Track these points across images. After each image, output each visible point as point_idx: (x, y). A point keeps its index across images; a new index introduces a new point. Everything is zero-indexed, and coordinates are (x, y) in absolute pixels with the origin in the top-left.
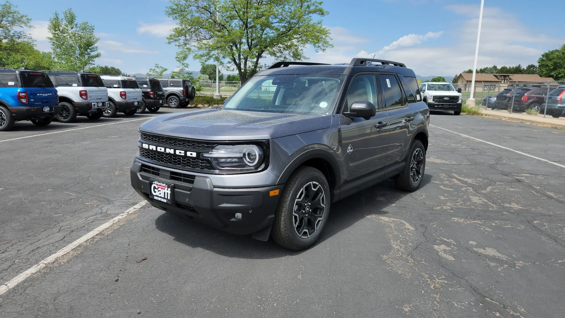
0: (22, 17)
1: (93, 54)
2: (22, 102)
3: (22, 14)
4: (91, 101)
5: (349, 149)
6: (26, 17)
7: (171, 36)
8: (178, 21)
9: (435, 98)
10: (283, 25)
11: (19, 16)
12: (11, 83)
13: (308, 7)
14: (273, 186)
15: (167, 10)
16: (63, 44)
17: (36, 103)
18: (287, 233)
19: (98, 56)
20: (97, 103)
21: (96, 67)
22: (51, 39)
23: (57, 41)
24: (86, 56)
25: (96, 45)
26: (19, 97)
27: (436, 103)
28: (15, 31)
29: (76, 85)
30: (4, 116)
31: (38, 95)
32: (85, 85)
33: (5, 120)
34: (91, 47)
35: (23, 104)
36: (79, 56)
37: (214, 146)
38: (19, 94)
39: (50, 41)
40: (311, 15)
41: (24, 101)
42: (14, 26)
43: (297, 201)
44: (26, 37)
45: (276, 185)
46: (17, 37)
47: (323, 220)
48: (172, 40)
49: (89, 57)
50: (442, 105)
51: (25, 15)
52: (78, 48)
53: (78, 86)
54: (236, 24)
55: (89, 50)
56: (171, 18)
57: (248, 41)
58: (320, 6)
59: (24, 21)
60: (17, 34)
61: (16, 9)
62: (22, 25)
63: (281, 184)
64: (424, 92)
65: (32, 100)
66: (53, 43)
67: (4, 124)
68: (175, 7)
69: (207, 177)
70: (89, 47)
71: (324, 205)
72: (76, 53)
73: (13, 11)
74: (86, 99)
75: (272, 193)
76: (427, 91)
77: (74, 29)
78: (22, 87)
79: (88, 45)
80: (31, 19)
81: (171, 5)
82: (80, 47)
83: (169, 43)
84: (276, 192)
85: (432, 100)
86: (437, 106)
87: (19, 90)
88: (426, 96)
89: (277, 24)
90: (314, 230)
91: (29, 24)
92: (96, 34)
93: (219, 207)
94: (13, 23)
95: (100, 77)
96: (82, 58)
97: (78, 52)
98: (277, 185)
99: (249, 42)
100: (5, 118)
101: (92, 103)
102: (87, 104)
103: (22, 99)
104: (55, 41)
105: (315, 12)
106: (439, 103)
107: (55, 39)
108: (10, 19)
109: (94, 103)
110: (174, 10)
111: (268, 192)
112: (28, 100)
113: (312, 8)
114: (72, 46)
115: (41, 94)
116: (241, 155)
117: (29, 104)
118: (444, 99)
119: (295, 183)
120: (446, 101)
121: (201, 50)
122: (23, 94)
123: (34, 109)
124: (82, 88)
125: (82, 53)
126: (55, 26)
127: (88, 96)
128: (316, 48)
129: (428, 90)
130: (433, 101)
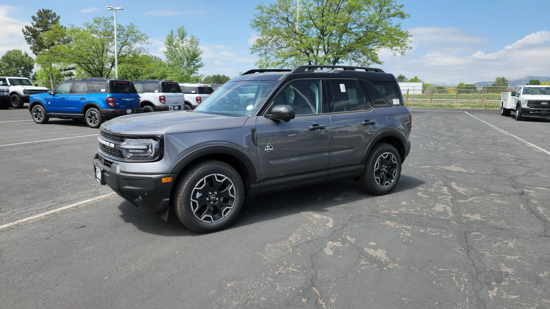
0: (142, 35)
1: (197, 64)
2: (110, 106)
3: (142, 32)
4: (168, 105)
5: (267, 148)
6: (145, 36)
7: (254, 46)
8: (260, 33)
9: (530, 103)
10: (361, 30)
11: (140, 34)
12: (103, 90)
13: (388, 11)
14: (166, 174)
15: (252, 23)
16: (175, 57)
17: (121, 106)
18: (183, 215)
19: (200, 66)
20: (174, 106)
21: (200, 75)
22: (166, 53)
23: (170, 54)
24: (192, 66)
25: (200, 56)
26: (107, 102)
27: (532, 109)
28: (136, 47)
29: (157, 91)
30: (97, 116)
31: (122, 99)
32: (164, 91)
33: (97, 120)
34: (197, 58)
35: (111, 107)
36: (186, 67)
37: (125, 139)
38: (108, 99)
39: (165, 54)
40: (391, 18)
41: (111, 104)
42: (136, 43)
43: (195, 189)
44: (145, 52)
45: (168, 173)
46: (138, 52)
47: (233, 210)
48: (255, 50)
49: (194, 67)
50: (539, 111)
51: (144, 34)
52: (186, 59)
53: (159, 92)
54: (314, 33)
55: (194, 61)
56: (255, 30)
57: (324, 47)
58: (401, 10)
59: (143, 39)
60: (138, 50)
61: (138, 29)
62: (142, 42)
63: (175, 173)
64: (518, 96)
65: (118, 104)
66: (167, 56)
67: (96, 122)
68: (258, 20)
69: (118, 164)
70: (195, 59)
71: (235, 196)
72: (184, 64)
73: (136, 31)
74: (165, 103)
75: (164, 180)
76: (522, 95)
77: (185, 44)
78: (110, 93)
79: (194, 57)
80: (148, 37)
81: (255, 18)
82: (188, 59)
83: (252, 53)
84: (169, 180)
85: (526, 105)
86: (533, 111)
87: (108, 95)
88: (520, 101)
89: (356, 30)
90: (221, 217)
91: (147, 41)
92: (201, 48)
93: (123, 188)
94: (135, 41)
95: (178, 85)
96: (189, 68)
97: (186, 63)
98: (170, 173)
99: (325, 49)
100: (97, 118)
101: (169, 107)
102: (165, 107)
103: (110, 103)
104: (169, 55)
105: (394, 16)
106: (535, 108)
107: (169, 52)
108: (133, 37)
109: (171, 107)
110: (257, 22)
111: (160, 179)
112: (114, 104)
113: (393, 11)
114: (181, 59)
115: (125, 99)
116: (145, 147)
117: (115, 107)
118: (541, 104)
119: (193, 174)
120: (544, 106)
121: (277, 58)
122: (111, 99)
123: (119, 111)
124: (161, 94)
125: (189, 64)
126: (170, 42)
127: (166, 100)
128: (393, 52)
129: (523, 93)
130: (528, 106)
